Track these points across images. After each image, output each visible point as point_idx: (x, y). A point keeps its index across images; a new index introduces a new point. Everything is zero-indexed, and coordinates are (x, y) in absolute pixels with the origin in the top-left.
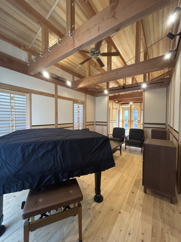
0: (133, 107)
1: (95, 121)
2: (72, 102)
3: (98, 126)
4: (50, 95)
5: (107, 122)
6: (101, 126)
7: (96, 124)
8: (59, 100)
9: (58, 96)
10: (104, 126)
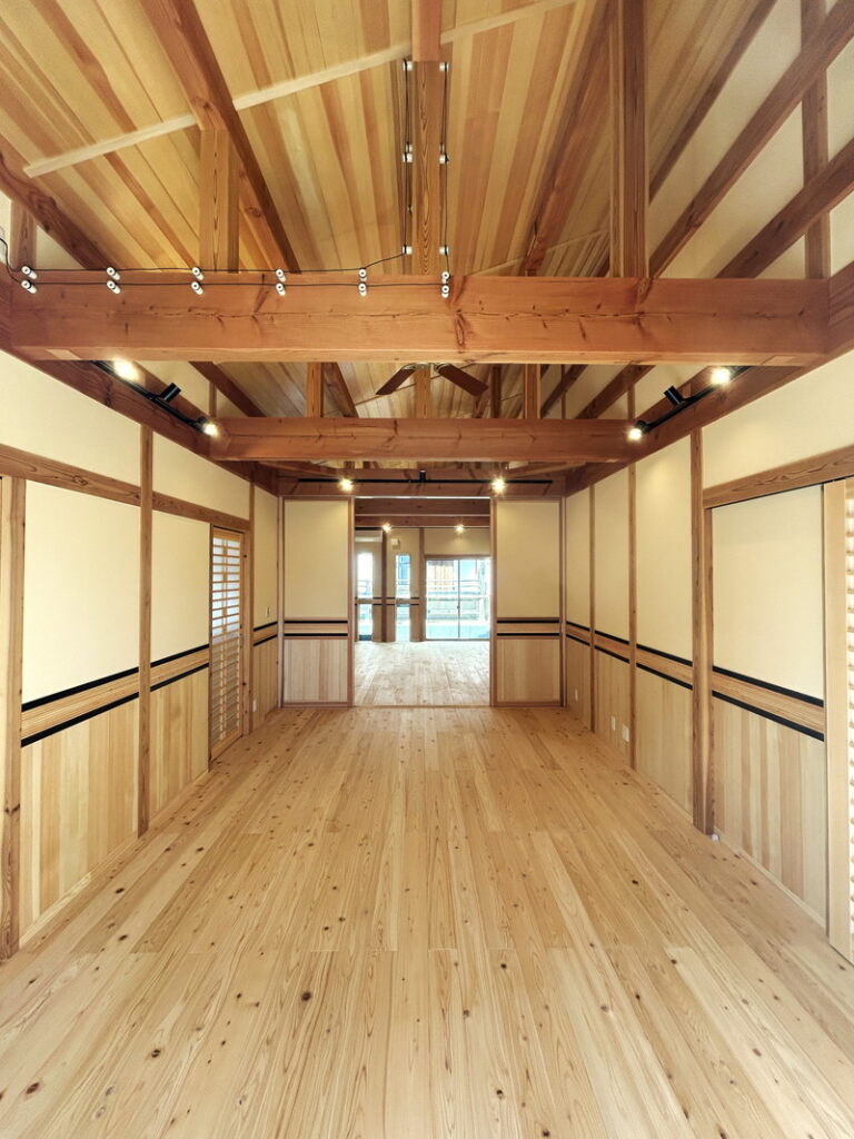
0: (393, 542)
1: (281, 615)
2: (205, 527)
3: (296, 643)
4: (120, 491)
5: (346, 622)
6: (314, 643)
7: (286, 635)
8: (159, 517)
9: (155, 494)
10: (330, 641)
